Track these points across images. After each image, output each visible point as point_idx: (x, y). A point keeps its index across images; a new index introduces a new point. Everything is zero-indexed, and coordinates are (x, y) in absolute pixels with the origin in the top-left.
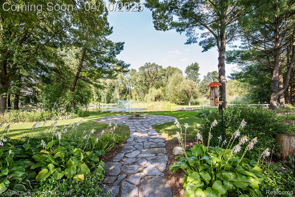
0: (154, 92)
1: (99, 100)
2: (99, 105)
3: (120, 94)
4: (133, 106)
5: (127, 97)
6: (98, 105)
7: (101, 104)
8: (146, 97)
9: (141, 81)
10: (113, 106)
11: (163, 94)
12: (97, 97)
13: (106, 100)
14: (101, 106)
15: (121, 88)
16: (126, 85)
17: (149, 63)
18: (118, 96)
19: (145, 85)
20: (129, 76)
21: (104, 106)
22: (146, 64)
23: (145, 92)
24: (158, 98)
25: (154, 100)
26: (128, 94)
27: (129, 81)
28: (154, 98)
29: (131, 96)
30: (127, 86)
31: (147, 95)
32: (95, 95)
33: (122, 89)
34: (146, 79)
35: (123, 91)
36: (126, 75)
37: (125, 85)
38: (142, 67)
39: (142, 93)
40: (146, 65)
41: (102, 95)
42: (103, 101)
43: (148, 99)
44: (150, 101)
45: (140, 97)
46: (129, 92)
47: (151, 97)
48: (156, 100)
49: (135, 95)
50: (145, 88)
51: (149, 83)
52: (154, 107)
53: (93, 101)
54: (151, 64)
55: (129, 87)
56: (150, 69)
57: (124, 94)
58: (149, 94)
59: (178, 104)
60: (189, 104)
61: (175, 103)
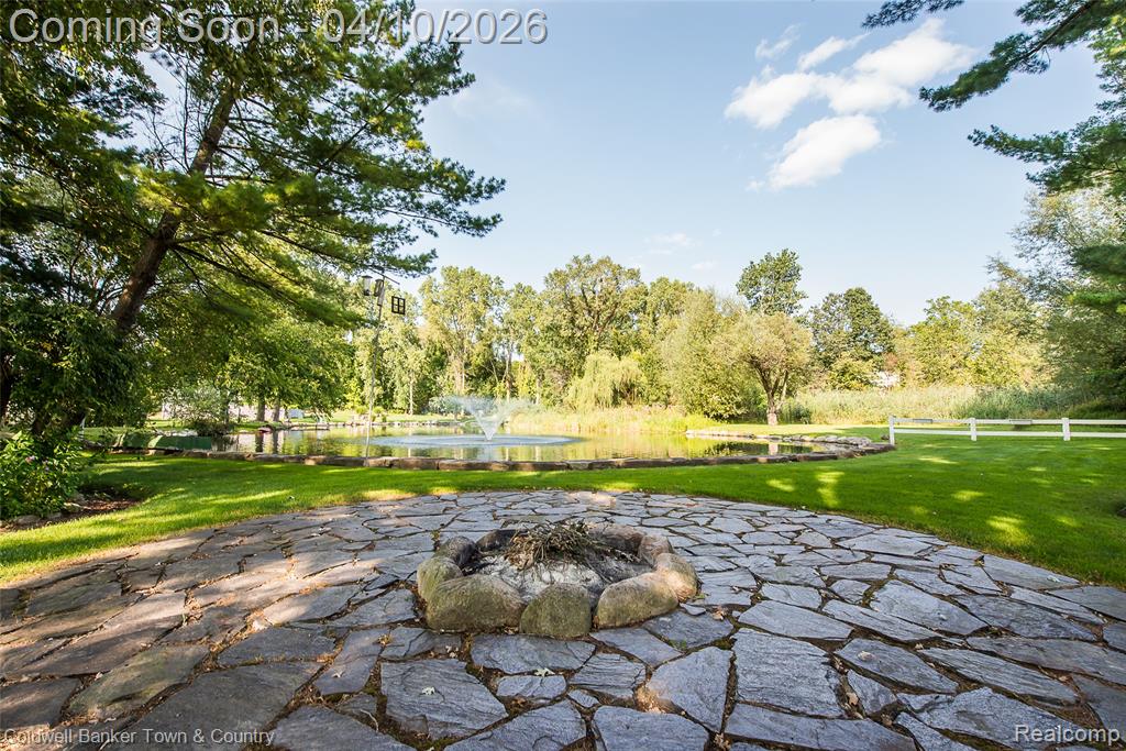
0: (606, 368)
1: (386, 400)
2: (384, 420)
3: (467, 380)
4: (521, 426)
5: (496, 389)
6: (379, 420)
7: (392, 416)
8: (572, 389)
9: (553, 328)
10: (438, 424)
11: (644, 380)
12: (379, 391)
13: (411, 401)
14: (391, 424)
15: (475, 357)
16: (495, 346)
17: (588, 259)
18: (461, 386)
19: (568, 343)
20: (504, 312)
21: (402, 424)
22: (576, 259)
23: (570, 371)
24: (625, 393)
25: (610, 402)
26: (500, 378)
27: (507, 331)
28: (608, 394)
29: (513, 387)
30: (500, 351)
31: (576, 381)
32: (368, 383)
33: (480, 361)
34: (572, 321)
35: (480, 368)
36: (495, 307)
37: (490, 346)
38: (557, 274)
39: (555, 375)
40: (575, 266)
41: (397, 383)
42: (400, 404)
43: (582, 398)
44: (590, 404)
45: (548, 389)
46: (507, 371)
47: (595, 389)
48: (615, 403)
49: (527, 381)
50: (568, 354)
51: (586, 336)
52: (607, 430)
53: (364, 403)
54: (594, 263)
55: (507, 352)
56: (589, 281)
57: (485, 379)
58: (587, 377)
59: (719, 417)
60: (772, 418)
61: (706, 413)
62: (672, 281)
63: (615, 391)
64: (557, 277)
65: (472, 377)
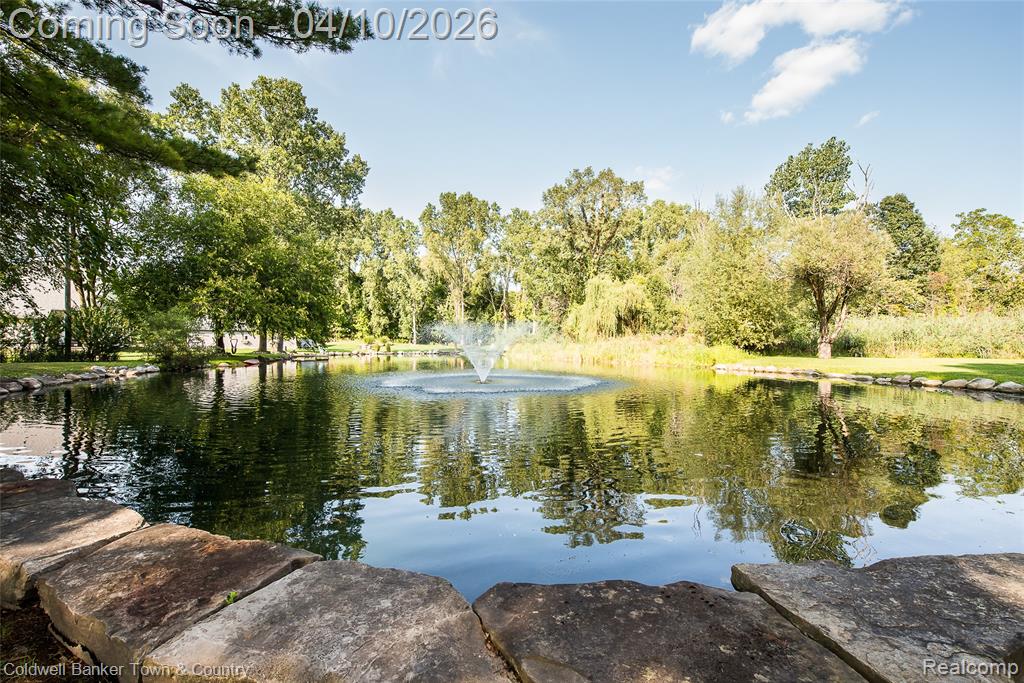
0: (609, 294)
1: (392, 330)
2: (389, 349)
3: (466, 309)
4: (519, 356)
5: (494, 318)
6: (383, 349)
7: (397, 346)
8: (571, 316)
9: (552, 251)
10: (440, 353)
11: (650, 305)
12: (384, 321)
13: (414, 330)
14: (395, 354)
15: (474, 287)
16: (492, 275)
17: (589, 172)
18: (460, 316)
19: (566, 267)
20: (501, 238)
21: (406, 353)
22: (577, 174)
23: (570, 296)
24: (629, 320)
25: (614, 329)
26: (497, 308)
27: (503, 258)
28: (612, 322)
29: (510, 316)
30: (497, 280)
31: (574, 309)
32: (375, 313)
33: (479, 291)
34: (571, 243)
35: (479, 298)
36: (492, 235)
37: (487, 276)
38: (557, 190)
39: (553, 302)
40: (575, 182)
41: (401, 313)
42: (404, 334)
43: (583, 325)
44: (593, 333)
45: (545, 317)
46: (504, 301)
47: (597, 316)
48: (619, 331)
49: (523, 310)
50: (567, 279)
51: (584, 260)
52: (614, 362)
53: (371, 333)
54: (596, 177)
55: (504, 282)
56: (589, 198)
57: (484, 309)
58: (588, 303)
59: (750, 348)
60: (825, 349)
61: (735, 343)
62: (668, 204)
63: (619, 318)
64: (556, 195)
65: (472, 307)
